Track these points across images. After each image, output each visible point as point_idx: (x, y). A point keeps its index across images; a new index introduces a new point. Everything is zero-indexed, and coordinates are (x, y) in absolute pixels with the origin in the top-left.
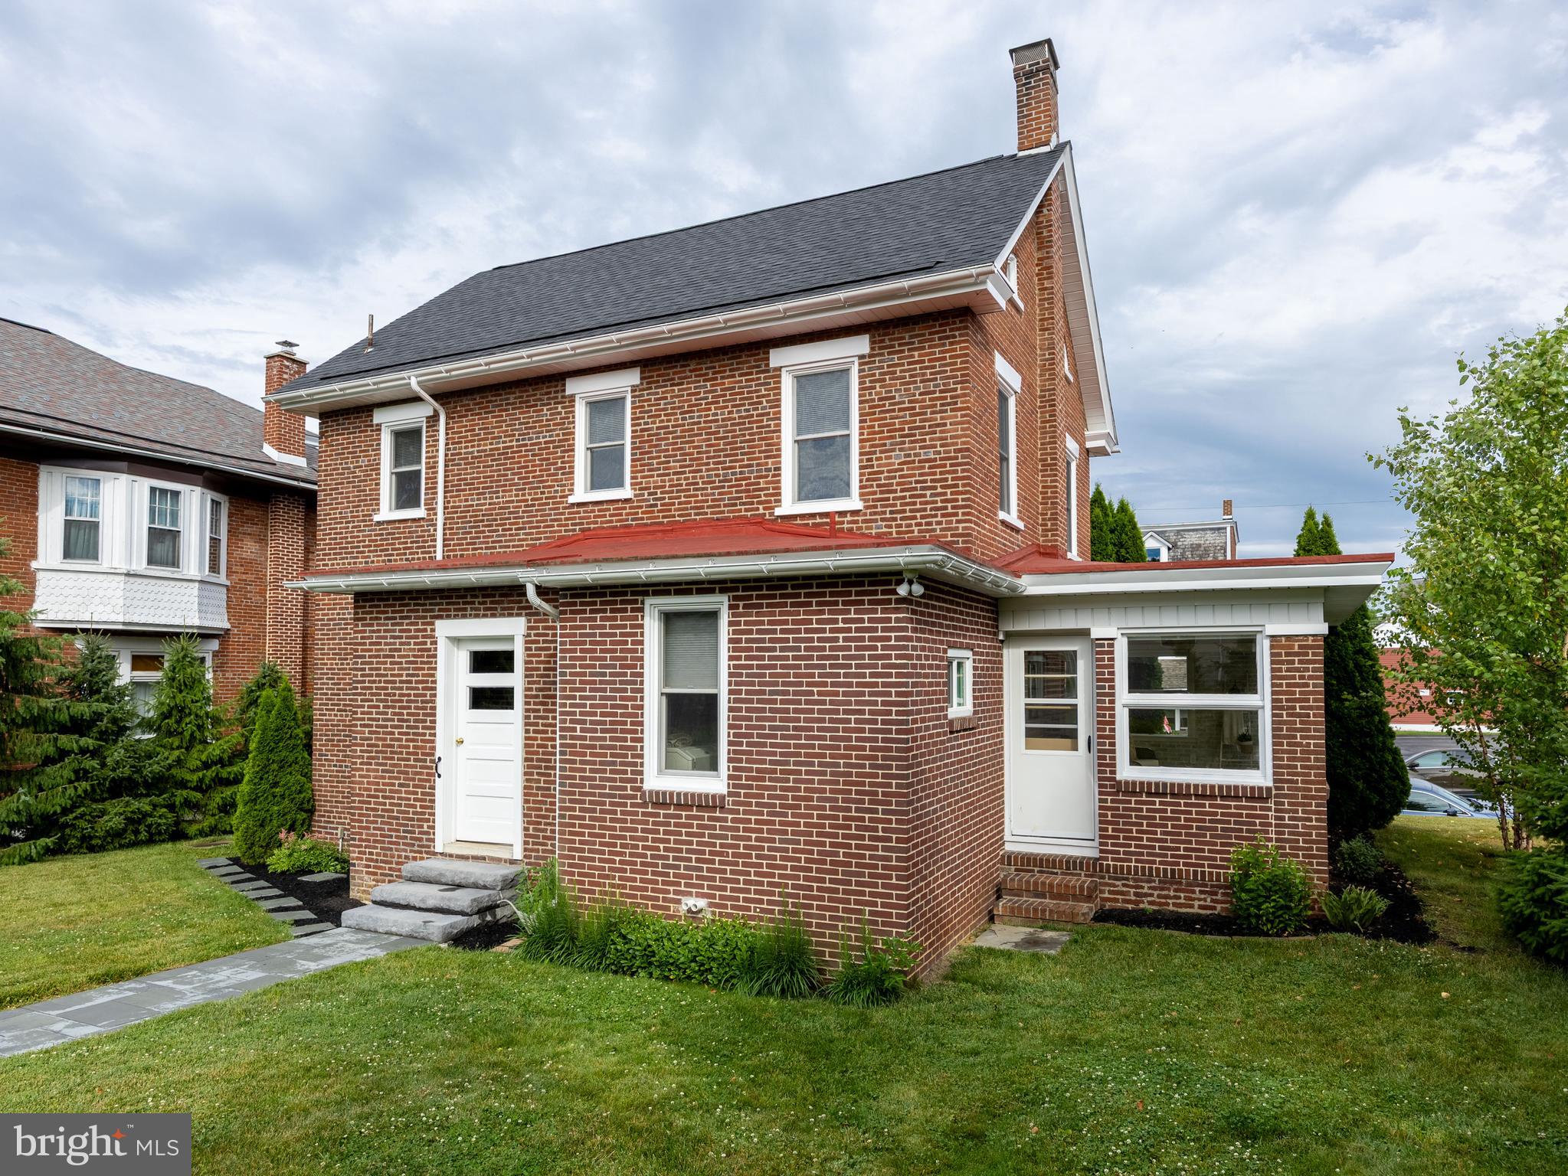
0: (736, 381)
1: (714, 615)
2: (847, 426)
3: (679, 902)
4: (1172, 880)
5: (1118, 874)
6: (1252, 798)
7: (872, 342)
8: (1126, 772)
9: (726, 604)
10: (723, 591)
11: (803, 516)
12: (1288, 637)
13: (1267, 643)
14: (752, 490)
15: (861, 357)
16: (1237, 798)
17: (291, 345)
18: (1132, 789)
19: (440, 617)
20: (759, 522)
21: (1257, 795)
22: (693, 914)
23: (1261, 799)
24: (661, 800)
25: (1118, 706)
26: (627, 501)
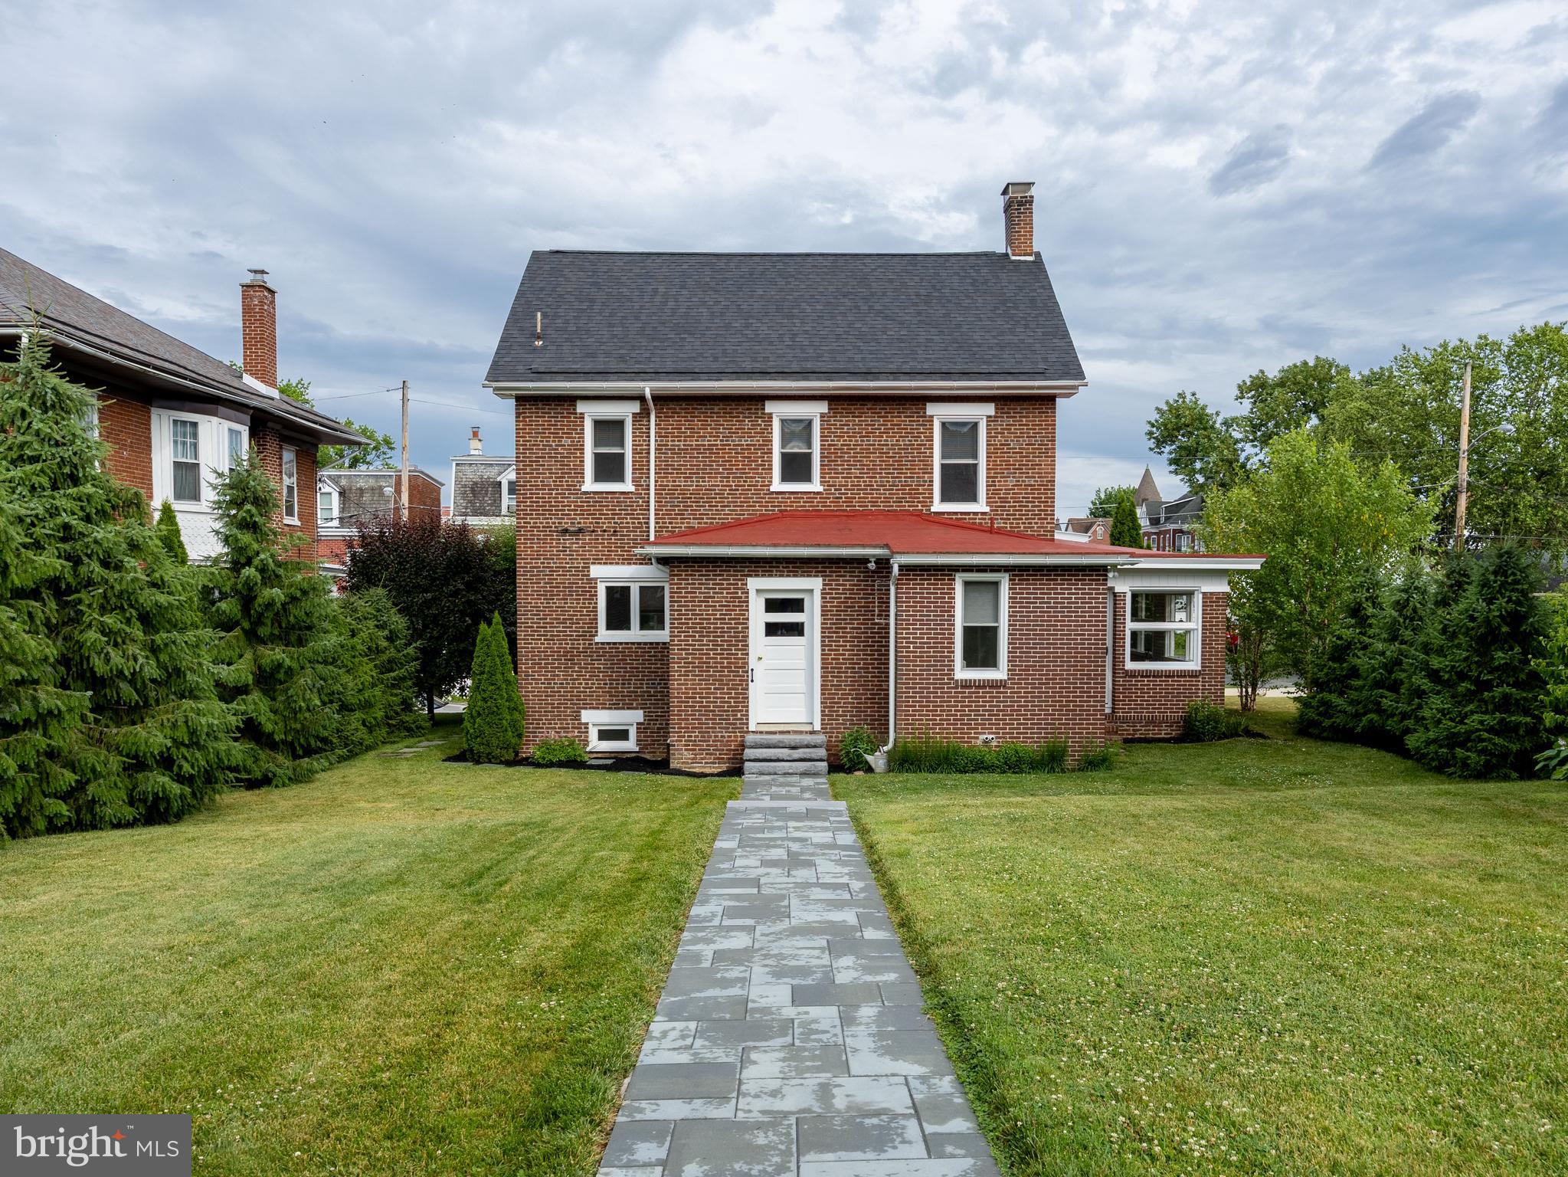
0: (903, 419)
1: (996, 584)
2: (975, 456)
3: (977, 738)
4: (1152, 721)
5: (1125, 720)
6: (1192, 676)
7: (996, 409)
8: (1130, 665)
9: (1007, 578)
10: (1006, 571)
11: (949, 513)
12: (1211, 593)
13: (1201, 596)
14: (914, 494)
15: (988, 417)
16: (1185, 676)
17: (263, 272)
18: (1133, 674)
19: (751, 576)
20: (919, 515)
21: (1193, 674)
22: (986, 742)
23: (1196, 676)
24: (967, 684)
25: (1127, 629)
26: (818, 493)
